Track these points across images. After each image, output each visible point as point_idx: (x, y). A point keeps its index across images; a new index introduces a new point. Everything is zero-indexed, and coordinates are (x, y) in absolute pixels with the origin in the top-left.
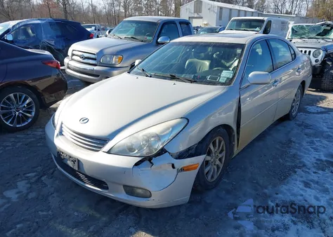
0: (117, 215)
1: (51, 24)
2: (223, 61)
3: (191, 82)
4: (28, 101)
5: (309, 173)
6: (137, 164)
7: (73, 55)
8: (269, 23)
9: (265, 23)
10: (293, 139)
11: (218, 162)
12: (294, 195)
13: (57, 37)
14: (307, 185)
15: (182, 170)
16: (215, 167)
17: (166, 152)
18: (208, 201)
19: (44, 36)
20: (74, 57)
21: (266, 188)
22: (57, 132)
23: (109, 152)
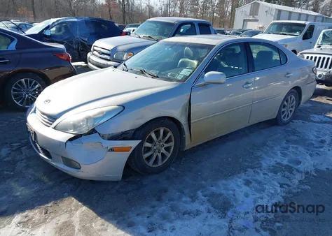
0: (61, 183)
1: (86, 22)
2: (222, 63)
3: (153, 77)
4: (37, 86)
5: (258, 173)
6: (70, 140)
7: (95, 50)
8: (312, 28)
9: (306, 28)
10: (269, 143)
11: (163, 151)
12: (228, 190)
13: (91, 34)
14: (248, 183)
15: (112, 150)
16: (160, 155)
17: (96, 132)
18: (145, 183)
19: (78, 33)
20: (95, 52)
21: (206, 180)
22: (33, 110)
23: (55, 128)
